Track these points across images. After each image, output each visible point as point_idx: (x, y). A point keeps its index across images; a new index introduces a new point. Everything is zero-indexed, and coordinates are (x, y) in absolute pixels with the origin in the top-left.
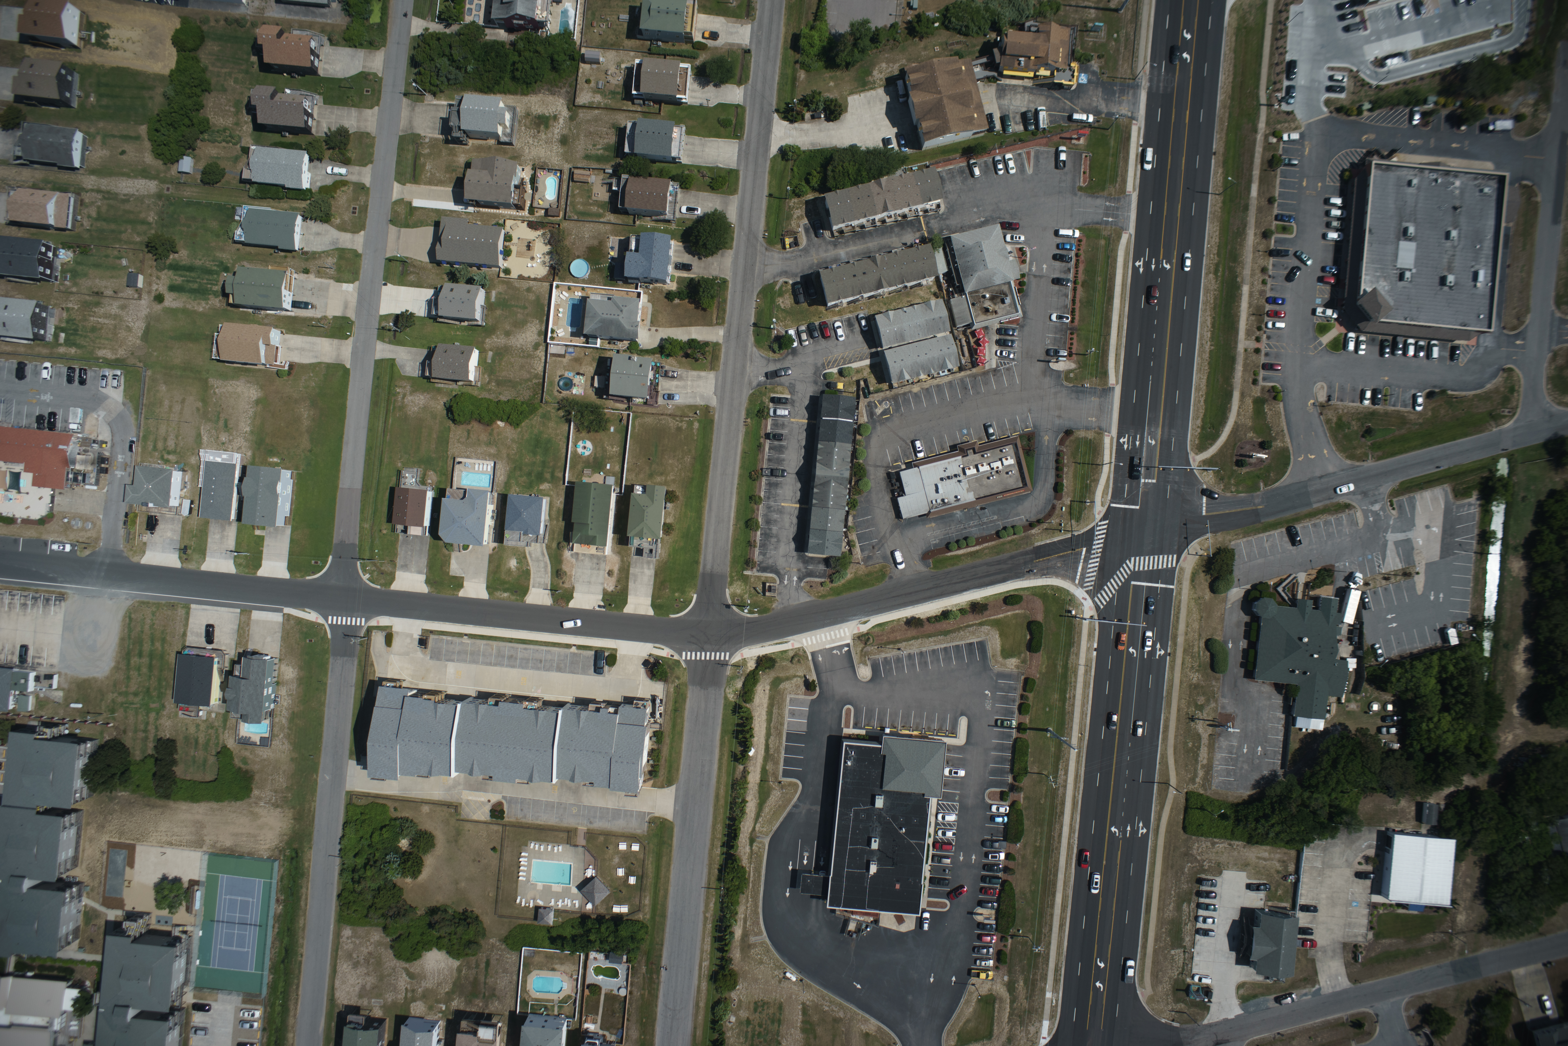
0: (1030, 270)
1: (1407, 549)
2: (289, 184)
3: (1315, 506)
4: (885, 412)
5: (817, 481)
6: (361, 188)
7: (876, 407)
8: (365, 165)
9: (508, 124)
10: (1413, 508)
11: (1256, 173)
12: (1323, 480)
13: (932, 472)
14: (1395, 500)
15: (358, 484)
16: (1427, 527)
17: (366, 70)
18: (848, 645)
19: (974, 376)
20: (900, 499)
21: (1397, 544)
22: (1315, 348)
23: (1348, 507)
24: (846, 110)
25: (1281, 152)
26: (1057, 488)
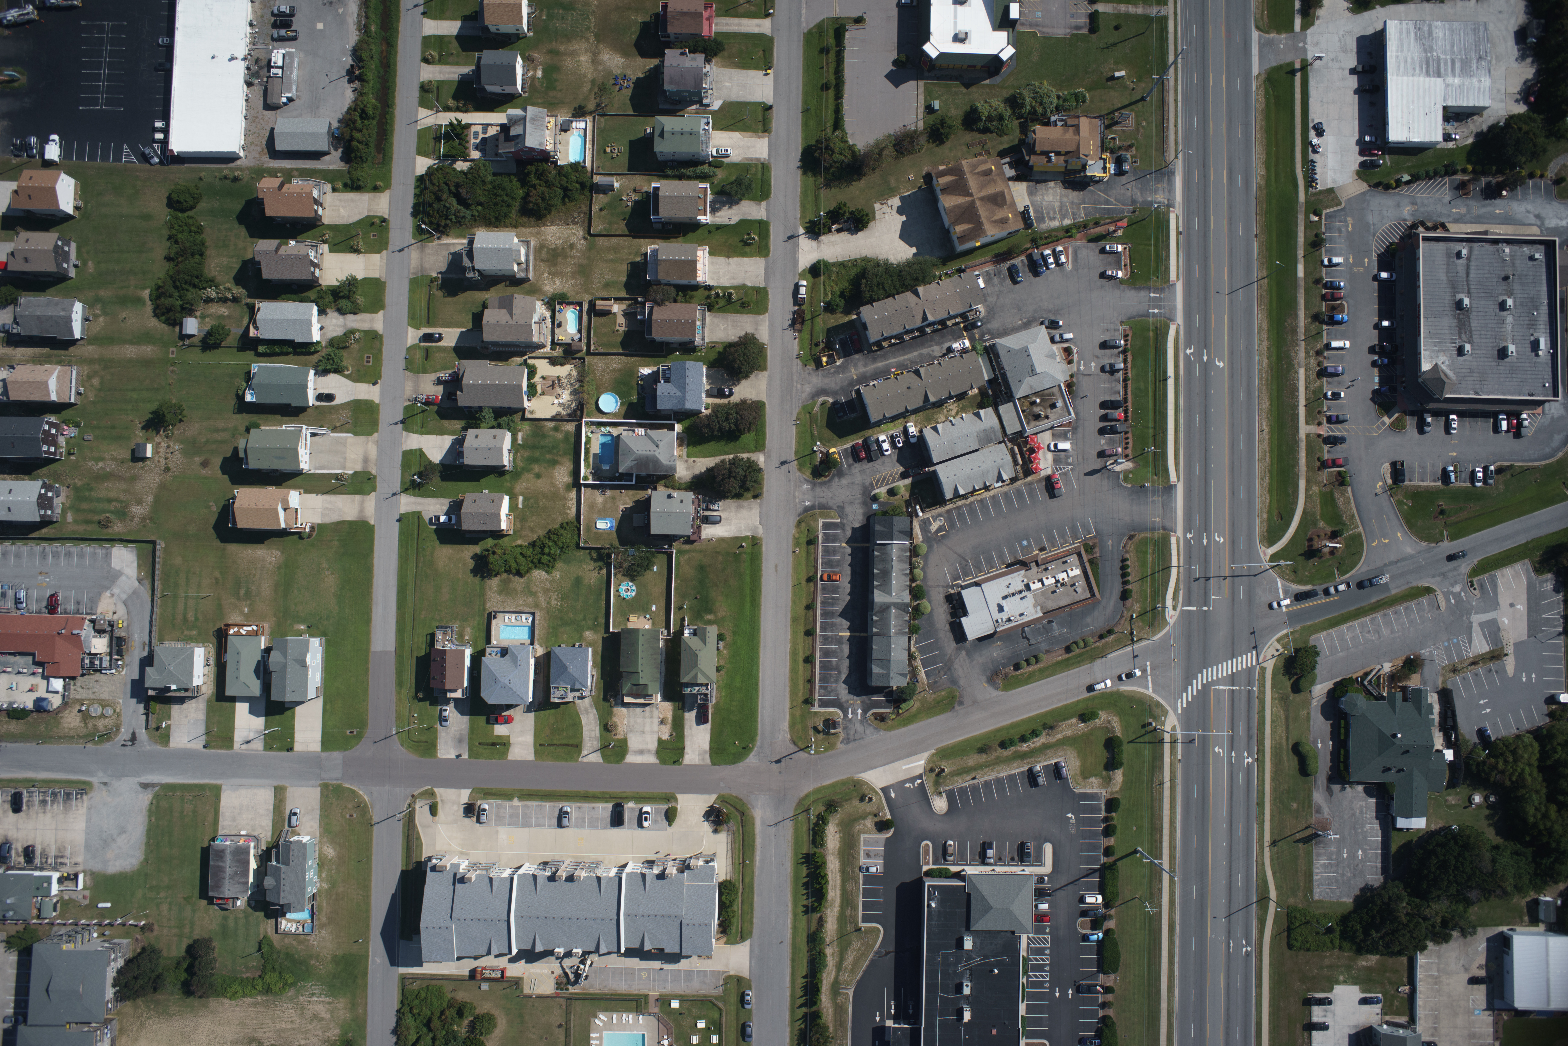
0: (1078, 369)
1: (1493, 630)
2: (299, 339)
3: (1393, 592)
4: (940, 529)
5: (876, 608)
6: (373, 337)
7: (930, 524)
8: (377, 312)
9: (523, 259)
10: (1495, 586)
11: (1301, 253)
12: (1398, 564)
13: (995, 590)
14: (1475, 580)
15: (391, 646)
16: (1512, 605)
17: (372, 214)
18: (920, 777)
19: (1030, 483)
20: (964, 620)
21: (1482, 625)
22: (1378, 427)
23: (1428, 591)
24: (874, 218)
25: (1323, 230)
26: (1125, 595)
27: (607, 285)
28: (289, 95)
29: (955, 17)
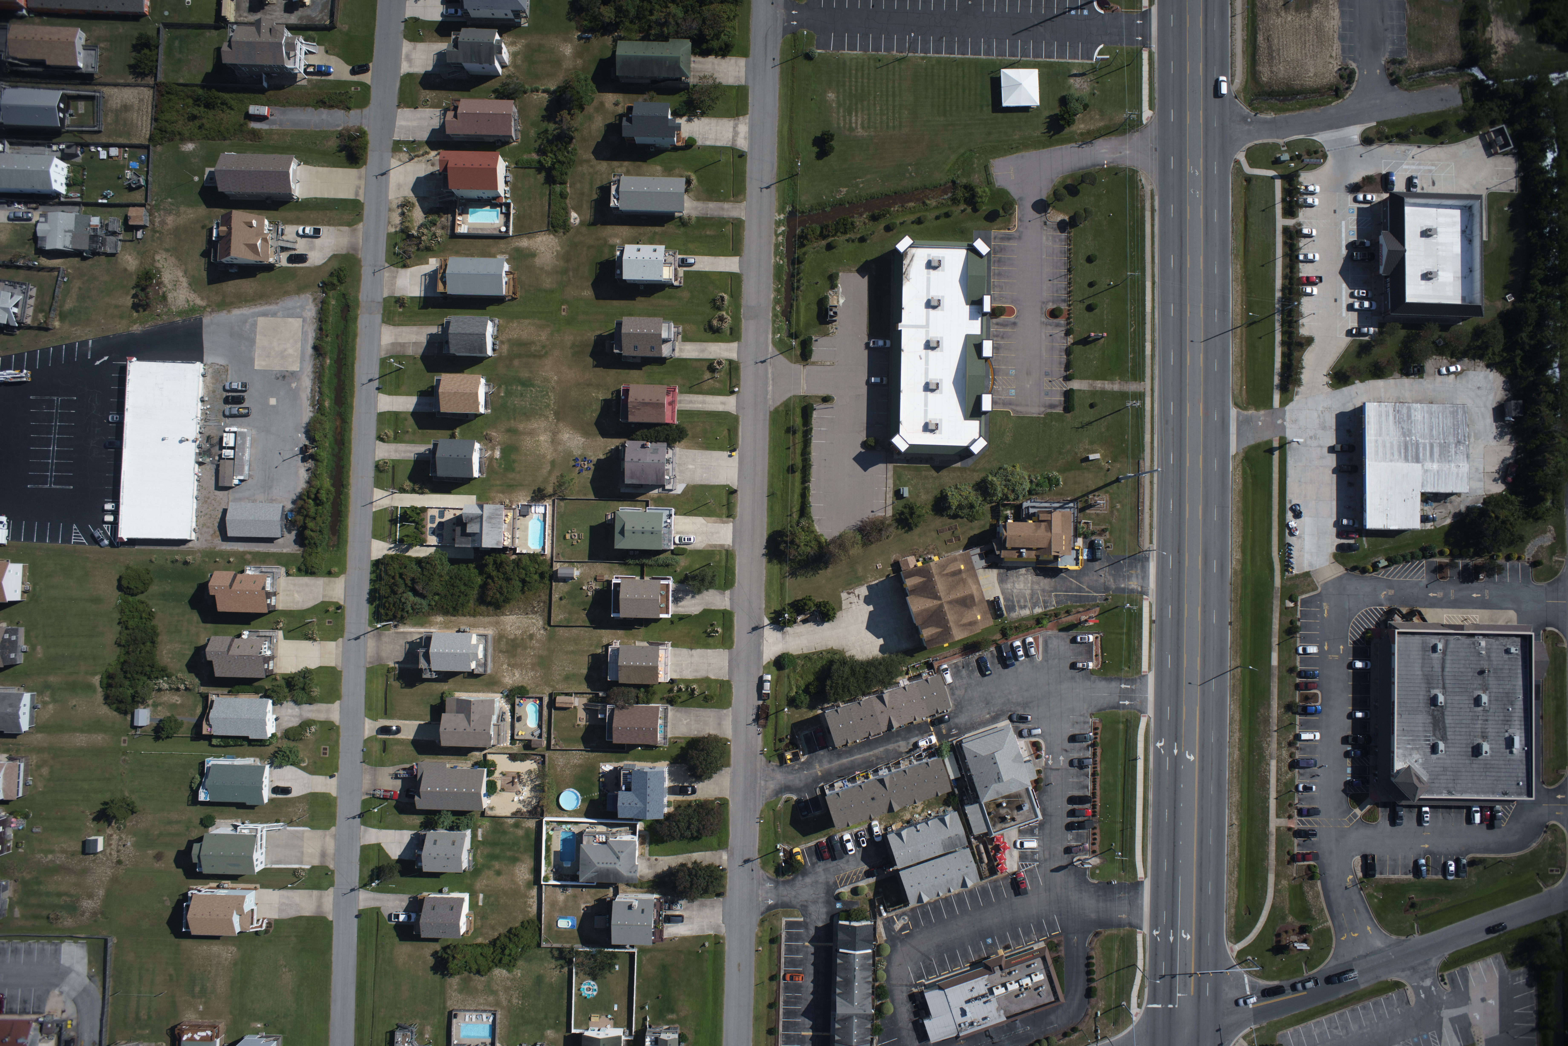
0: (1047, 764)
1: (1463, 1025)
2: (253, 735)
3: (1362, 987)
4: (904, 928)
5: (838, 1019)
6: (329, 728)
7: (894, 923)
8: (333, 702)
9: (481, 655)
10: (1466, 980)
11: (1275, 640)
12: (1368, 958)
13: (958, 994)
14: (1445, 974)
15: (350, 1043)
16: (1483, 1000)
17: (327, 599)
19: (996, 881)
20: (927, 1022)
21: (1452, 1020)
22: (1350, 820)
23: (1398, 985)
24: (840, 608)
25: (1299, 616)
26: (1089, 993)
27: (567, 678)
28: (242, 478)
29: (926, 405)
